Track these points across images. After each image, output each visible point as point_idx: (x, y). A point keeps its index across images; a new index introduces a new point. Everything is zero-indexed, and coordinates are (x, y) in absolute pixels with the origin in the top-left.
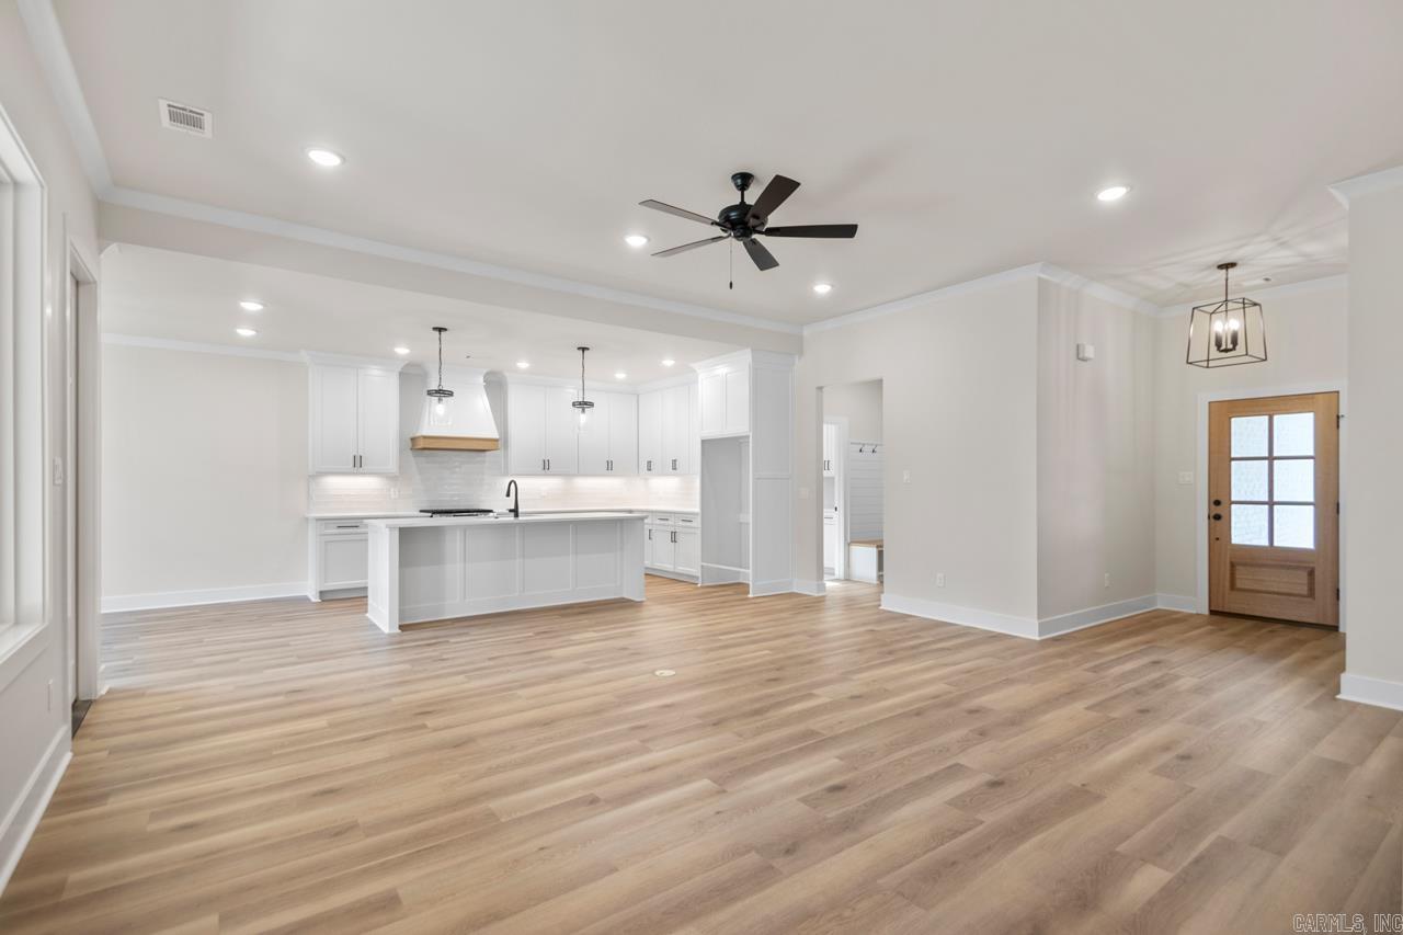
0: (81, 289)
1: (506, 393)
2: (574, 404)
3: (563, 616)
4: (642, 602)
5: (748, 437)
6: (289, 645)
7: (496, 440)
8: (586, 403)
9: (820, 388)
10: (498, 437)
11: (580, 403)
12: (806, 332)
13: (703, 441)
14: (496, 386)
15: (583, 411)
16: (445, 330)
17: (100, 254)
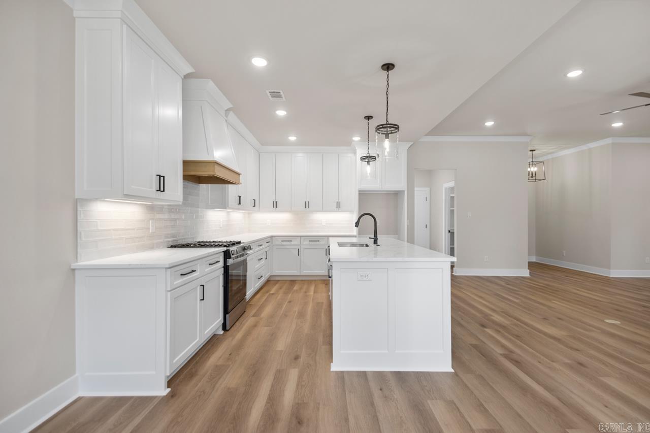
2: (361, 159)
5: (404, 191)
7: (239, 175)
8: (371, 157)
11: (367, 157)
15: (368, 162)
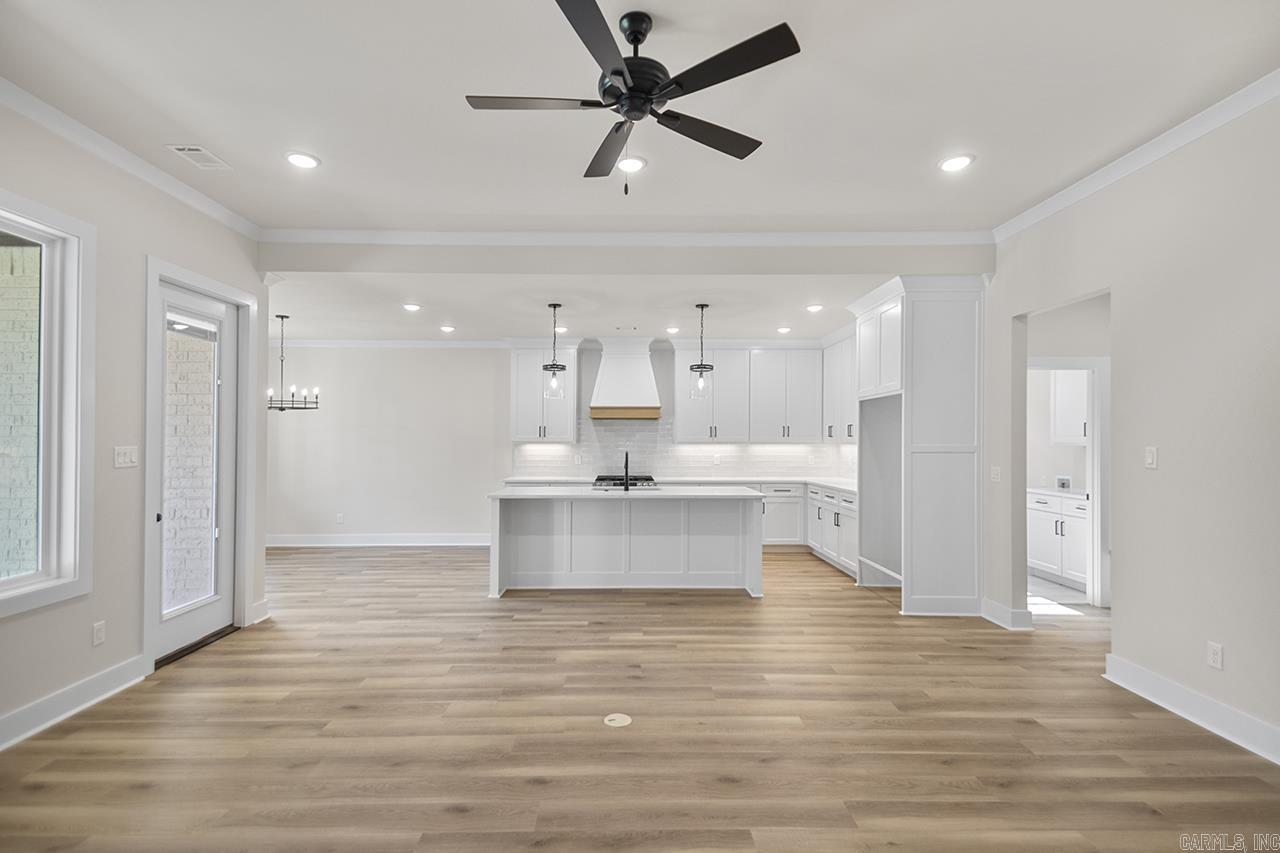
0: (240, 311)
1: (673, 359)
2: (691, 369)
3: (650, 604)
4: (759, 598)
6: (414, 596)
7: (659, 408)
9: (1021, 318)
10: (659, 405)
11: (699, 367)
12: (1000, 236)
13: (861, 402)
14: (662, 352)
16: (560, 305)
17: (262, 281)
